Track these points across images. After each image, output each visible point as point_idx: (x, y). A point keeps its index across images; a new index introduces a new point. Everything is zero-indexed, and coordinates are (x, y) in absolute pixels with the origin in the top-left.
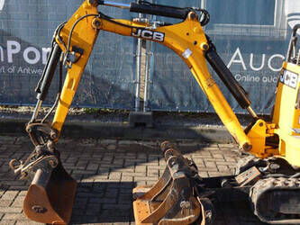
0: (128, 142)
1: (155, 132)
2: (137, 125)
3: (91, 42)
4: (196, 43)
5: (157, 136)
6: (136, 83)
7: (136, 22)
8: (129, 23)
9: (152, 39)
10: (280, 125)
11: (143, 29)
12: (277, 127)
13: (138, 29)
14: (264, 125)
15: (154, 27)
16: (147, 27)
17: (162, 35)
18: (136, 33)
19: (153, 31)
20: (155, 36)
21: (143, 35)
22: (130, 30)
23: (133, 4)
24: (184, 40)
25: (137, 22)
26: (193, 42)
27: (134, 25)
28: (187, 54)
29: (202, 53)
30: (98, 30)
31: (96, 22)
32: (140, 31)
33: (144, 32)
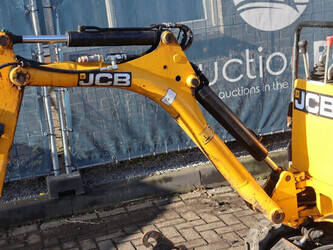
0: (55, 224)
1: (89, 199)
2: (62, 195)
3: (13, 110)
4: (178, 78)
5: (93, 203)
6: (49, 135)
7: (82, 64)
8: (72, 65)
9: (112, 85)
10: (311, 172)
11: (96, 72)
12: (308, 177)
13: (87, 73)
14: (292, 179)
15: (114, 65)
16: (102, 69)
17: (127, 76)
18: (87, 80)
19: (113, 72)
20: (116, 80)
21: (97, 82)
22: (76, 77)
23: (71, 34)
24: (162, 77)
25: (84, 63)
26: (174, 78)
27: (80, 68)
28: (170, 99)
29: (190, 91)
30: (23, 87)
31: (19, 76)
32: (91, 76)
33: (98, 76)
